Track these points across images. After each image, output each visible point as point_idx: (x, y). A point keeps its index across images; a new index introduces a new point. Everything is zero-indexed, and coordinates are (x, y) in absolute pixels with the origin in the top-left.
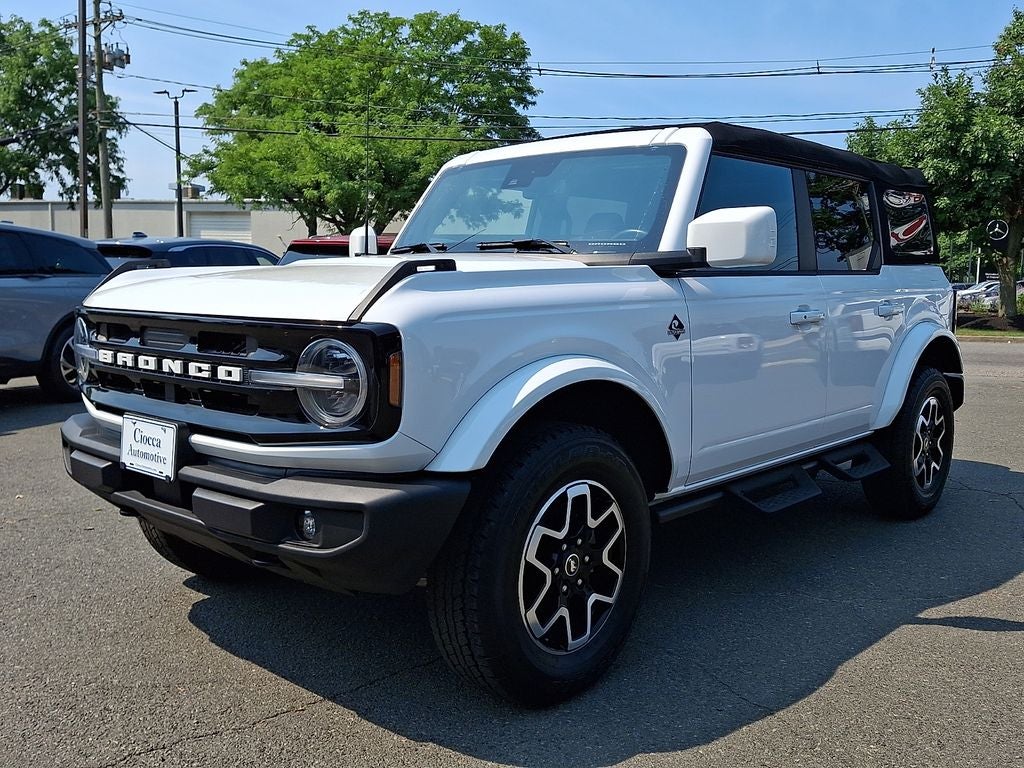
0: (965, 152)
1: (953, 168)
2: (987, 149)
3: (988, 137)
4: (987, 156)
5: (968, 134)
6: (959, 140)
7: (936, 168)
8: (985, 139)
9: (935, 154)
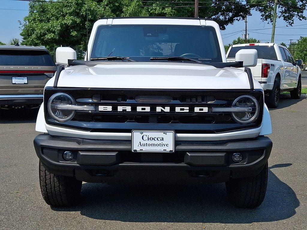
0: (83, 15)
1: (78, 20)
2: (91, 14)
3: (91, 10)
4: (91, 17)
5: (83, 8)
6: (80, 10)
7: (72, 20)
8: (90, 10)
9: (71, 14)
